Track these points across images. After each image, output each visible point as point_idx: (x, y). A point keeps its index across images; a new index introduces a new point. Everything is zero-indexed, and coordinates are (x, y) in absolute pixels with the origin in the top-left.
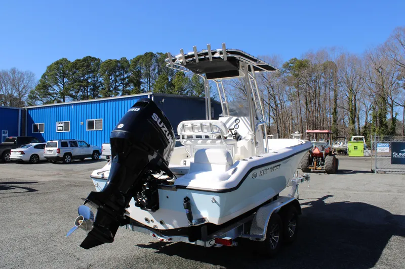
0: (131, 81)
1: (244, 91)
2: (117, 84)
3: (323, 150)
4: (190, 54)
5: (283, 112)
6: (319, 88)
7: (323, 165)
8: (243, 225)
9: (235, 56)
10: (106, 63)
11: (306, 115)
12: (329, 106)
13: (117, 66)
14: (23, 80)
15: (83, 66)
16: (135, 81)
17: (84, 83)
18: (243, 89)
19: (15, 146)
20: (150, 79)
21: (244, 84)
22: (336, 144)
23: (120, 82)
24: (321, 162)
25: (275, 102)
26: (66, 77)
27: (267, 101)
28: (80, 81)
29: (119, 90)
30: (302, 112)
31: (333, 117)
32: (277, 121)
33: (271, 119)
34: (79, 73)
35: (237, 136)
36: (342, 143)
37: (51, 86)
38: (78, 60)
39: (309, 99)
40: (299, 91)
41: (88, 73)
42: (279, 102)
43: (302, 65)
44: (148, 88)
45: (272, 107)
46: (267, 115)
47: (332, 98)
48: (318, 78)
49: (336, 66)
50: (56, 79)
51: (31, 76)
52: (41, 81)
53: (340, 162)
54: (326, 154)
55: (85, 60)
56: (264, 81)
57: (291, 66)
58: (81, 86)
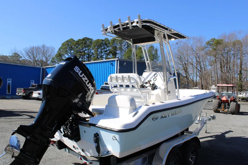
0: (110, 52)
1: (180, 59)
2: (102, 54)
3: (229, 98)
4: (117, 24)
5: (206, 73)
6: (230, 57)
7: (228, 108)
8: (147, 156)
9: (148, 24)
10: (96, 41)
11: (220, 75)
12: (237, 69)
13: (102, 43)
14: (49, 52)
15: (82, 43)
16: (113, 52)
17: (83, 53)
18: (180, 58)
19: (36, 90)
20: (122, 51)
21: (180, 55)
22: (240, 94)
23: (104, 53)
24: (227, 106)
25: (200, 67)
26: (73, 50)
27: (196, 65)
28: (80, 52)
29: (103, 58)
30: (218, 73)
31: (239, 76)
32: (201, 78)
33: (198, 77)
34: (80, 47)
35: (154, 86)
36: (244, 94)
37: (63, 55)
38: (80, 40)
39: (223, 65)
40: (216, 60)
41: (85, 47)
42: (203, 66)
43: (218, 43)
44: (121, 56)
45: (198, 70)
46: (195, 75)
47: (239, 64)
48: (230, 51)
49: (242, 43)
50: (67, 51)
51: (53, 49)
52: (58, 52)
53: (241, 106)
54: (231, 101)
55: (84, 39)
56: (193, 53)
57: (211, 44)
58: (81, 55)
